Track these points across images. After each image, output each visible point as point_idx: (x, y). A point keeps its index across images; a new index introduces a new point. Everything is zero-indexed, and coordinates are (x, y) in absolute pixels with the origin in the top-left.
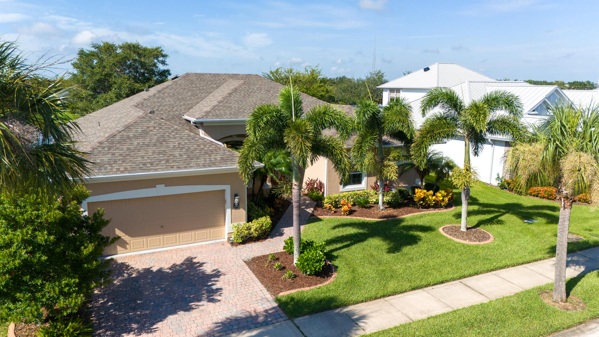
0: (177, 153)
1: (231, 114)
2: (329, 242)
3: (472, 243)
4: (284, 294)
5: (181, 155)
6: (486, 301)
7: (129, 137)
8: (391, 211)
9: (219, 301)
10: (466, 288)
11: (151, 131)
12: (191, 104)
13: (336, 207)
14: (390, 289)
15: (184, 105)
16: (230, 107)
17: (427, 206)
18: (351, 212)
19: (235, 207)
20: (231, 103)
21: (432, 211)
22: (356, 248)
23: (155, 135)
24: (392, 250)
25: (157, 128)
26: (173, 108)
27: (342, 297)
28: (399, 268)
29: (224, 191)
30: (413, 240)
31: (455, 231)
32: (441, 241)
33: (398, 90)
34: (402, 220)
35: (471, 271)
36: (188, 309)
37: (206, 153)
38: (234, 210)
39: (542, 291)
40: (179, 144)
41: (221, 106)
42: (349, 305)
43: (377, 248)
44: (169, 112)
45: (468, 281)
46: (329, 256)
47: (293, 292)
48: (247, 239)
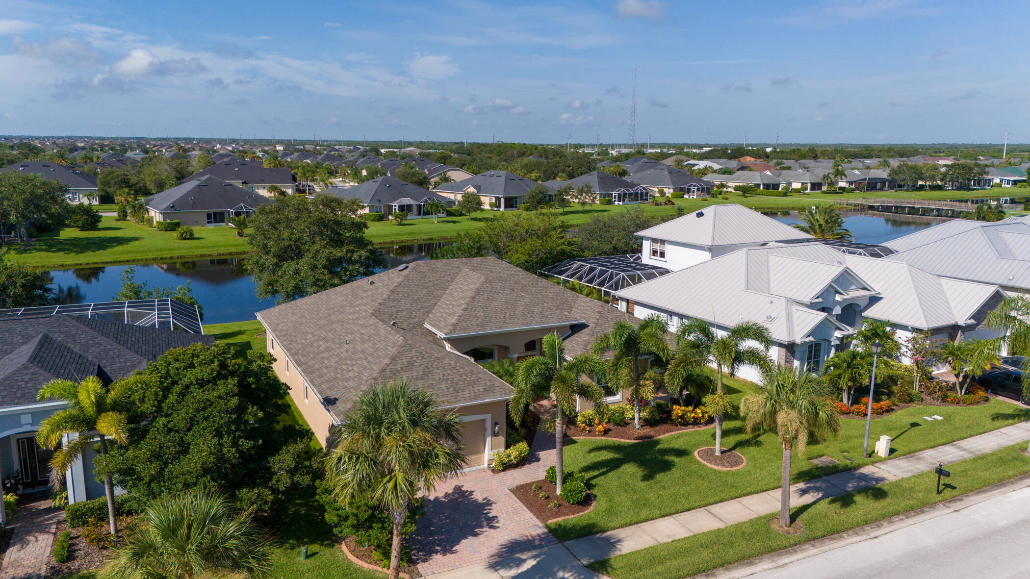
0: (443, 386)
1: (477, 325)
2: (586, 469)
3: (724, 469)
4: (552, 522)
5: (447, 388)
6: (722, 526)
7: (398, 371)
8: (648, 431)
9: (498, 527)
10: (710, 514)
11: (415, 361)
12: (429, 306)
13: (590, 425)
14: (643, 516)
15: (422, 308)
16: (476, 316)
17: (686, 424)
18: (606, 432)
19: (495, 434)
20: (475, 311)
21: (690, 430)
22: (612, 475)
23: (420, 366)
24: (647, 478)
25: (420, 358)
26: (411, 313)
27: (602, 522)
28: (651, 496)
29: (484, 420)
30: (667, 466)
31: (709, 455)
32: (694, 467)
33: (663, 242)
34: (657, 442)
35: (717, 499)
36: (476, 535)
37: (469, 384)
38: (493, 438)
39: (772, 517)
40: (444, 375)
41: (466, 315)
42: (608, 531)
43: (632, 475)
44: (408, 319)
45: (711, 508)
46: (588, 485)
47: (559, 520)
48: (507, 466)
